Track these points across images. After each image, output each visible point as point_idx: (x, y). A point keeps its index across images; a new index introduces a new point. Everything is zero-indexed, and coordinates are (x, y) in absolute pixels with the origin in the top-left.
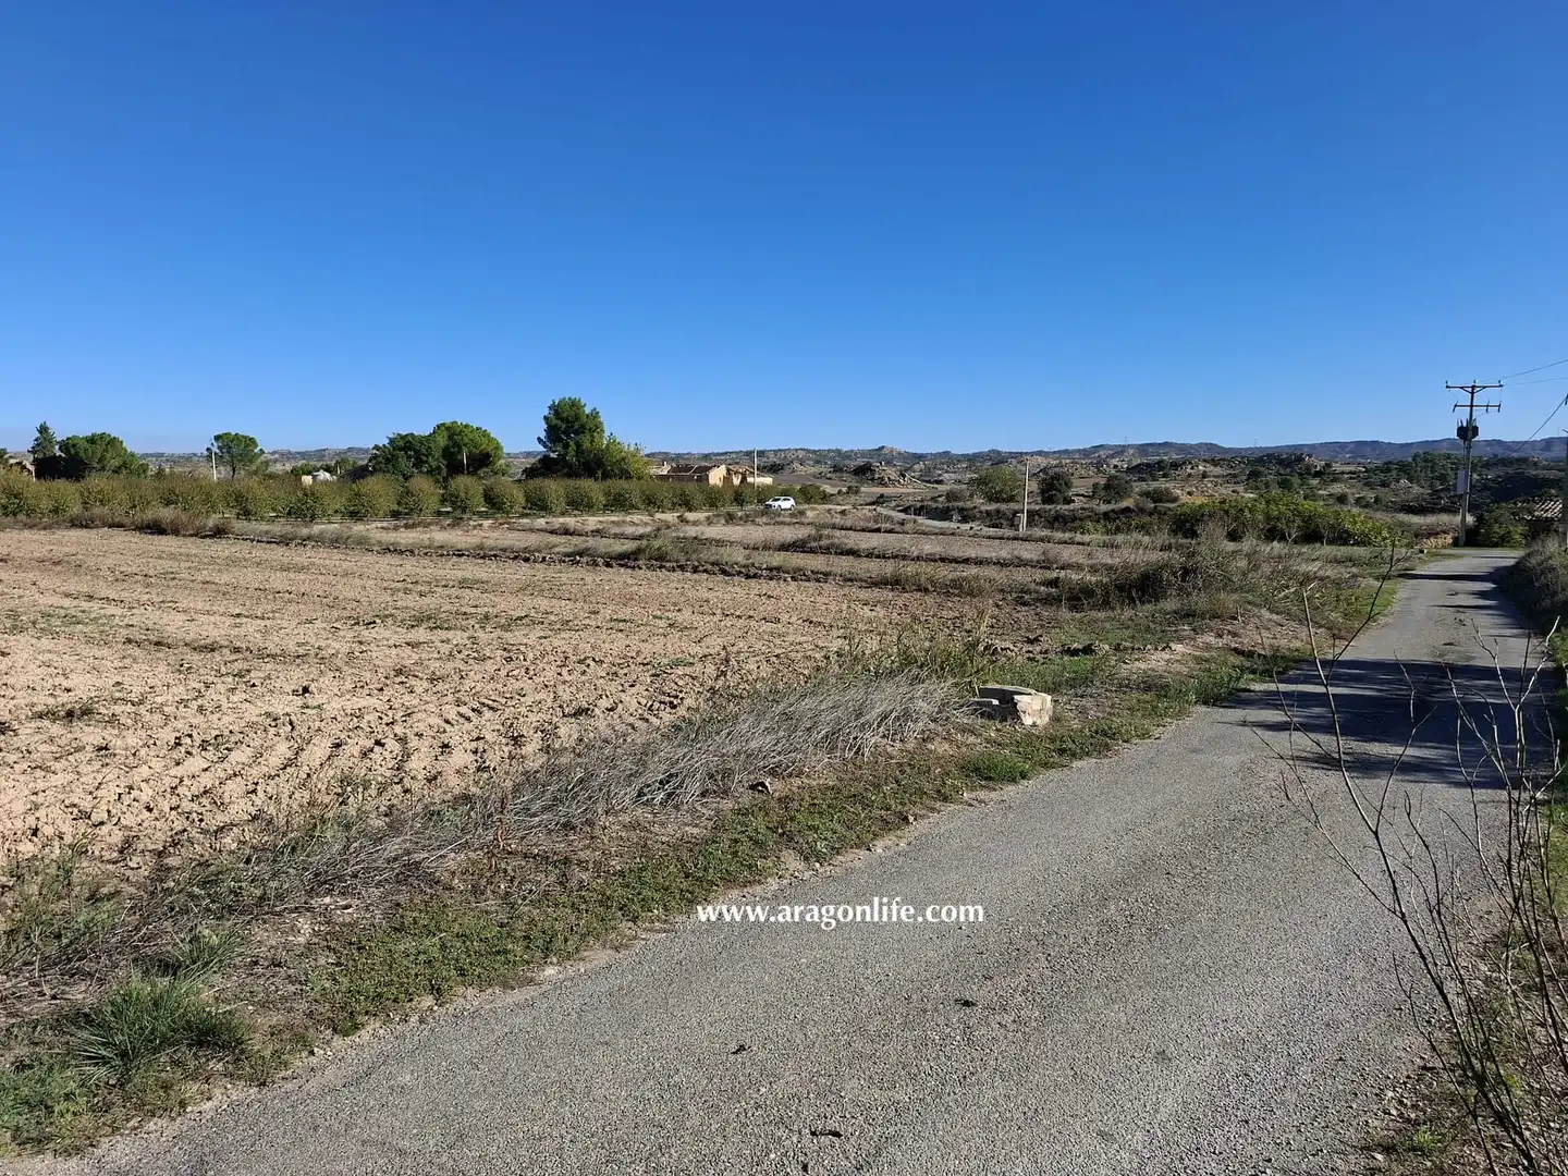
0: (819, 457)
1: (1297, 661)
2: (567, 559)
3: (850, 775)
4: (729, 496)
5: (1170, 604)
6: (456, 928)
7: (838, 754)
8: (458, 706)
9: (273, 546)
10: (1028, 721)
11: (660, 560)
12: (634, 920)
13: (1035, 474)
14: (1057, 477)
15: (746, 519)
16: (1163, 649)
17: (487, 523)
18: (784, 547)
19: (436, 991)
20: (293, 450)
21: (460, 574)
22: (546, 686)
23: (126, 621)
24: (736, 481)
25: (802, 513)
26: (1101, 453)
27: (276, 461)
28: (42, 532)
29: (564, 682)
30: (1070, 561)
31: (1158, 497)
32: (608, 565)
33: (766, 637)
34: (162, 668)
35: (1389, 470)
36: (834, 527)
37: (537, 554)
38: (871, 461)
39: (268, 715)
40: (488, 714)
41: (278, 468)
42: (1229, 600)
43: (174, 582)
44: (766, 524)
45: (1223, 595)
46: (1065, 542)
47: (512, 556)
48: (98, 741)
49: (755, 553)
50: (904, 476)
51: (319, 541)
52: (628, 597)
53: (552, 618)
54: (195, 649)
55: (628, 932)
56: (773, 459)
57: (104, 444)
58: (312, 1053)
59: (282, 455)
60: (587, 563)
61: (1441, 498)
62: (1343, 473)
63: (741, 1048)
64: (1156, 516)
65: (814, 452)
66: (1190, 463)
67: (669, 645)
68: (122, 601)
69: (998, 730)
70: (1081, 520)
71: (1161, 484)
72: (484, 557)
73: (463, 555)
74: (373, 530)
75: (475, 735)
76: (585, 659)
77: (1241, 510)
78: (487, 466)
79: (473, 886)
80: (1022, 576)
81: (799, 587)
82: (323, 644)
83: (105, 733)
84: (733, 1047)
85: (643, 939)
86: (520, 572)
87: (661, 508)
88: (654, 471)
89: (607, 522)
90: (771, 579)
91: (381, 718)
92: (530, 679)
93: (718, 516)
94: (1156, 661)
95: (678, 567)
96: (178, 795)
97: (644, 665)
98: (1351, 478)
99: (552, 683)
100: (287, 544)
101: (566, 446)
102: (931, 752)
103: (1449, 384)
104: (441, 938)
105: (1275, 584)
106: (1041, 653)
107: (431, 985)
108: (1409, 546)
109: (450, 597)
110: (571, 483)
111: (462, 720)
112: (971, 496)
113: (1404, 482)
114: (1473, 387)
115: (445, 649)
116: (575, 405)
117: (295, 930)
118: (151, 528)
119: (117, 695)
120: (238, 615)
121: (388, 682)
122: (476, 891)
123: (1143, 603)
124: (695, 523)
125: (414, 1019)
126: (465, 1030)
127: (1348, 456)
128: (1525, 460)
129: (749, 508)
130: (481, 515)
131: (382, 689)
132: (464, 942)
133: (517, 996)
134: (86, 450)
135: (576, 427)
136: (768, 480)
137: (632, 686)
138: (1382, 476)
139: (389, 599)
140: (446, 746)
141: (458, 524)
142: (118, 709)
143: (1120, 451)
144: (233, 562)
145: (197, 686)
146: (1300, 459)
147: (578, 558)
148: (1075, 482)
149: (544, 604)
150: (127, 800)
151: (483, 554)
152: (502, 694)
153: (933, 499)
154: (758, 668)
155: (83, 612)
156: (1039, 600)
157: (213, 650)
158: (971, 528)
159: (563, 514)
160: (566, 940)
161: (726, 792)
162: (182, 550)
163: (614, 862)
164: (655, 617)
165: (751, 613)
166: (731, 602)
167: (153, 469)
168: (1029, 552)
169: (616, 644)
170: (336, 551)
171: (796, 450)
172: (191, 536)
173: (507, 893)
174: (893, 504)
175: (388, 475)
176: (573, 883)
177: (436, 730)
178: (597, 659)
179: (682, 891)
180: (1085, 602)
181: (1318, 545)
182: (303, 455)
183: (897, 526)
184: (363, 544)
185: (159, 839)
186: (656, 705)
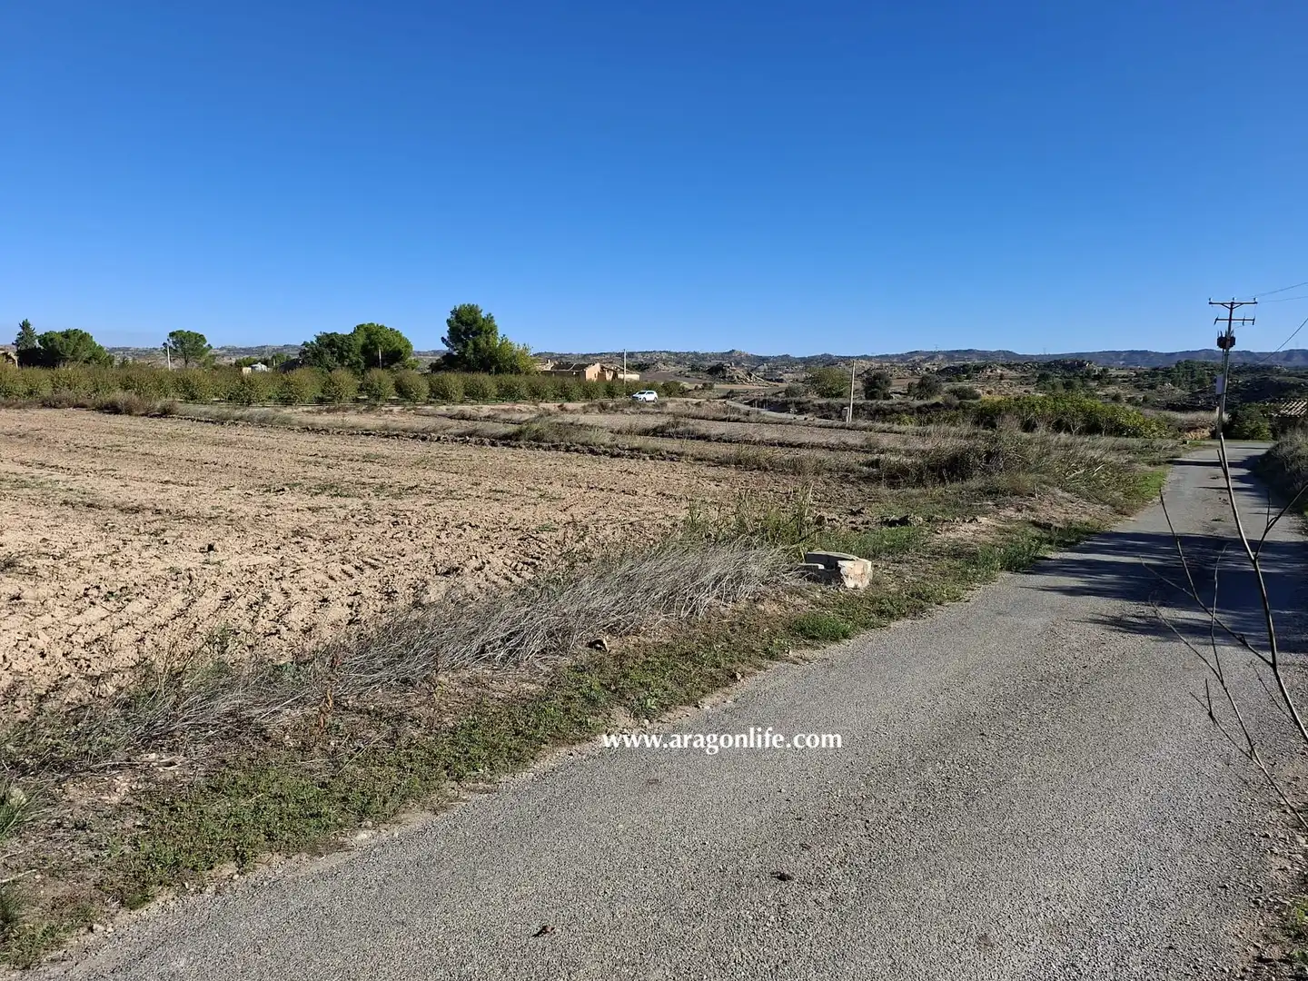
0: (679, 358)
1: (1088, 533)
2: (459, 439)
3: (684, 634)
4: (602, 389)
5: (975, 483)
6: (275, 789)
7: (675, 614)
8: (343, 564)
9: (210, 424)
10: (850, 584)
11: (537, 440)
12: (459, 779)
13: (859, 375)
14: (878, 377)
15: (615, 409)
16: (970, 522)
17: (396, 409)
18: (646, 432)
19: (241, 858)
20: (238, 346)
21: (365, 450)
22: (425, 548)
23: (68, 486)
24: (609, 376)
25: (664, 404)
26: (916, 358)
27: (223, 356)
28: (16, 411)
29: (441, 544)
30: (889, 447)
31: (961, 394)
32: (493, 444)
33: (623, 507)
34: (89, 526)
35: (1157, 375)
36: (688, 416)
37: (433, 434)
38: (723, 362)
39: (172, 569)
40: (368, 571)
41: (226, 361)
42: (1027, 480)
43: (118, 454)
44: (633, 413)
45: (1021, 476)
46: (884, 431)
47: (412, 435)
48: (14, 591)
49: (619, 437)
50: (750, 375)
51: (249, 420)
52: (507, 471)
53: (439, 488)
54: (122, 510)
55: (450, 793)
56: (641, 359)
57: (77, 339)
58: (91, 929)
59: (229, 350)
60: (476, 443)
61: (1199, 399)
62: (1117, 376)
63: (544, 930)
64: (961, 411)
65: (676, 354)
66: (990, 367)
67: (538, 513)
68: (69, 469)
69: (823, 593)
70: (897, 412)
71: (966, 384)
72: (387, 437)
73: (370, 434)
74: (297, 413)
75: (353, 590)
76: (463, 524)
77: (1033, 405)
78: (398, 361)
79: (303, 743)
80: (847, 458)
81: (656, 465)
82: (234, 507)
83: (22, 585)
84: (535, 927)
85: (464, 800)
86: (418, 449)
87: (544, 398)
88: (540, 367)
89: (498, 410)
90: (632, 458)
91: (271, 574)
92: (412, 540)
93: (593, 405)
94: (964, 532)
95: (553, 446)
96: (71, 642)
97: (514, 530)
98: (1125, 382)
99: (430, 545)
100: (222, 424)
101: (465, 346)
102: (761, 612)
103: (1212, 301)
104: (257, 799)
105: (1066, 466)
106: (863, 523)
107: (237, 852)
108: (1174, 437)
109: (353, 469)
110: (470, 376)
111: (345, 577)
112: (807, 392)
113: (1168, 385)
114: (1232, 304)
115: (342, 513)
116: (472, 310)
117: (111, 789)
118: (108, 409)
119: (44, 550)
120: (167, 482)
121: (285, 542)
122: (304, 749)
123: (952, 482)
124: (572, 412)
125: (210, 889)
126: (258, 904)
127: (1121, 363)
128: (1269, 368)
129: (618, 399)
130: (392, 402)
131: (279, 548)
132: (280, 804)
133: (324, 863)
134: (61, 343)
135: (474, 329)
136: (635, 377)
137: (501, 548)
138: (1150, 380)
139: (300, 470)
140: (325, 600)
141: (372, 409)
142: (39, 562)
143: (931, 356)
144: (172, 437)
145: (116, 542)
146: (1081, 365)
147: (468, 438)
148: (894, 382)
149: (433, 476)
150: (23, 646)
151: (387, 434)
152: (384, 554)
153: (775, 395)
154: (613, 534)
155: (33, 477)
156: (860, 478)
157: (137, 512)
158: (806, 419)
159: (461, 402)
160: (385, 802)
161: (564, 650)
162: (132, 427)
163: (447, 719)
164: (528, 489)
165: (612, 487)
166: (596, 477)
167: (117, 361)
168: (854, 439)
169: (489, 512)
170: (262, 429)
171: (661, 352)
172: (142, 415)
173: (335, 751)
174: (741, 398)
175: (315, 368)
176: (403, 742)
177: (319, 585)
178: (473, 524)
179: (510, 749)
180: (902, 480)
181: (1098, 436)
182: (247, 351)
183: (743, 416)
184: (286, 424)
185: (44, 683)
186: (520, 565)
